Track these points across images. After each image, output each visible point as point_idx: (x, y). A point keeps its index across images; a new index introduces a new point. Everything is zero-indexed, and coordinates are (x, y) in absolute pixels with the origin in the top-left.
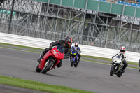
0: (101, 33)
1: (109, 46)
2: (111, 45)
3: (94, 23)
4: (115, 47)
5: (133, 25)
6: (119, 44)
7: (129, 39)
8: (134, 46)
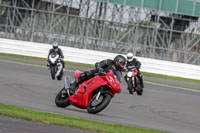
0: (24, 20)
1: (37, 40)
2: (39, 37)
3: (15, 6)
4: (45, 40)
5: (71, 8)
6: (50, 36)
7: (65, 29)
8: (72, 38)
